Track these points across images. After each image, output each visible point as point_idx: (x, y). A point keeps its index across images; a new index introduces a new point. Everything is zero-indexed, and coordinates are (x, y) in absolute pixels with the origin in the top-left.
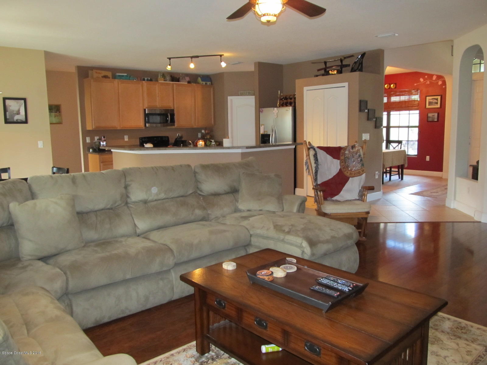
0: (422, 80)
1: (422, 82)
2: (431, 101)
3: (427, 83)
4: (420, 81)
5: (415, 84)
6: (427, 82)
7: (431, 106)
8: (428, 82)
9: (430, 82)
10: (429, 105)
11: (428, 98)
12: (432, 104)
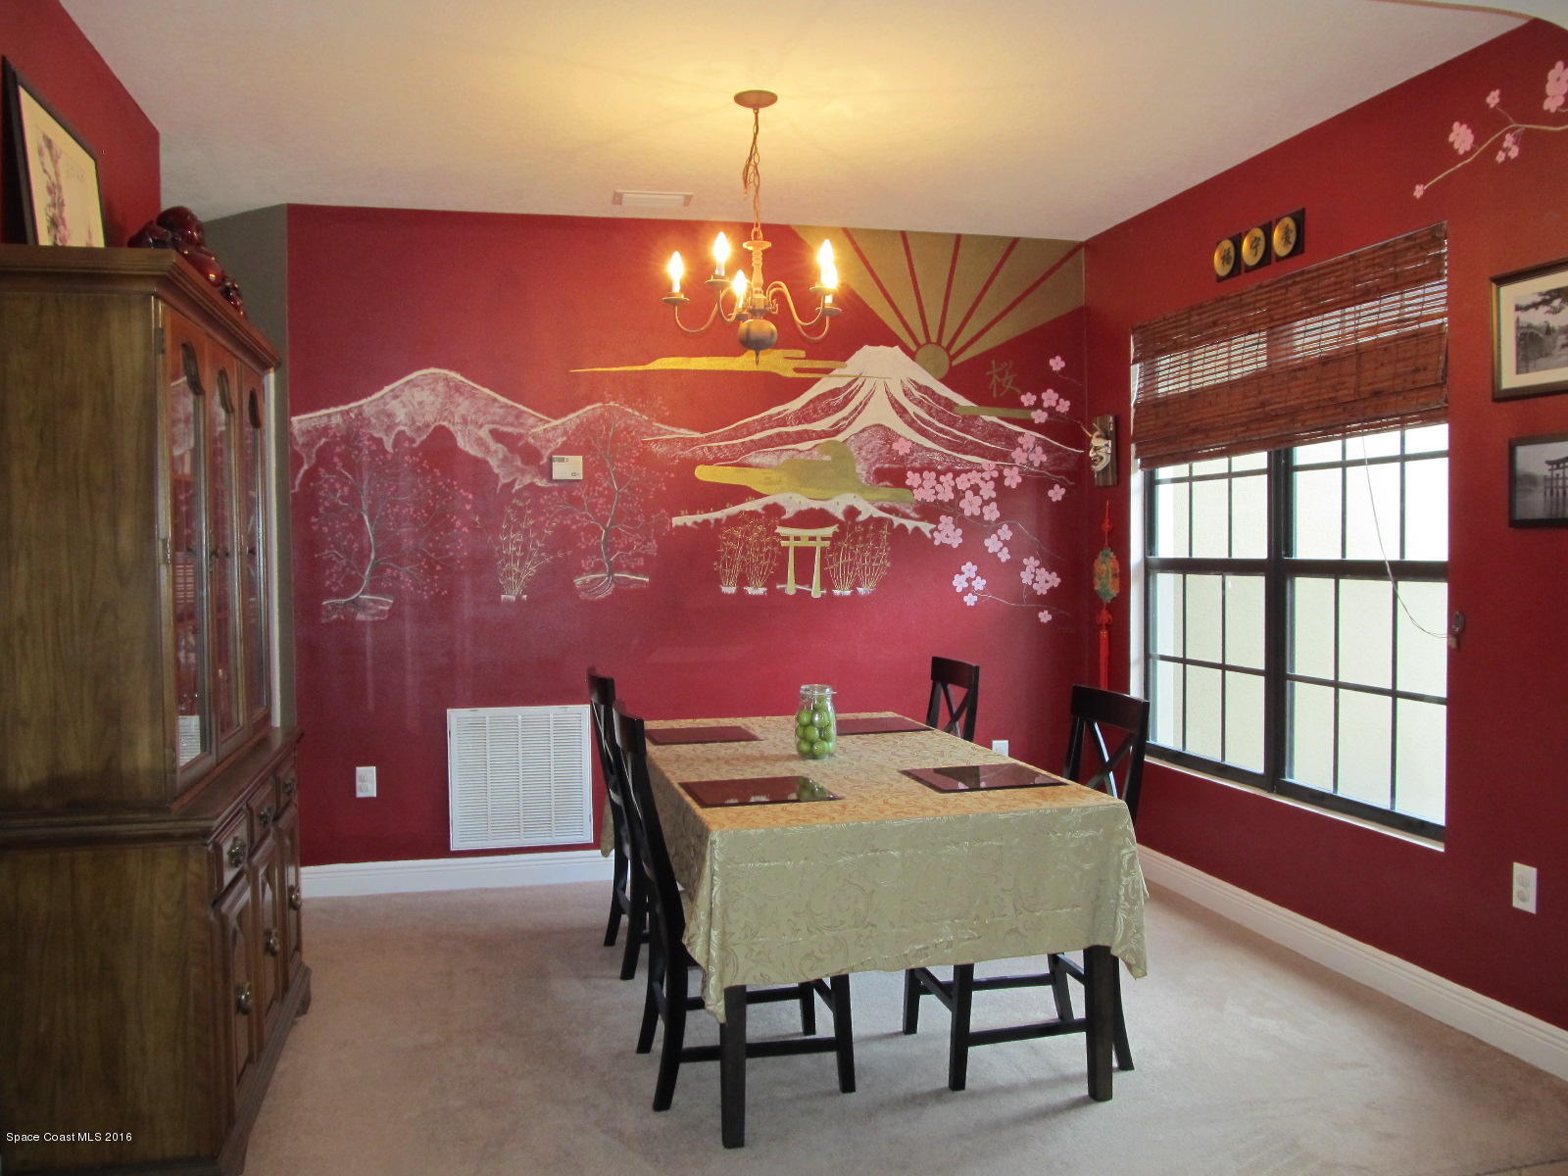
0: (1461, 137)
1: (1467, 155)
2: (1538, 318)
3: (1500, 157)
4: (1450, 154)
5: (1419, 191)
6: (1498, 146)
7: (1537, 369)
8: (1507, 144)
9: (1523, 141)
10: (1524, 363)
11: (1511, 295)
12: (1545, 354)
